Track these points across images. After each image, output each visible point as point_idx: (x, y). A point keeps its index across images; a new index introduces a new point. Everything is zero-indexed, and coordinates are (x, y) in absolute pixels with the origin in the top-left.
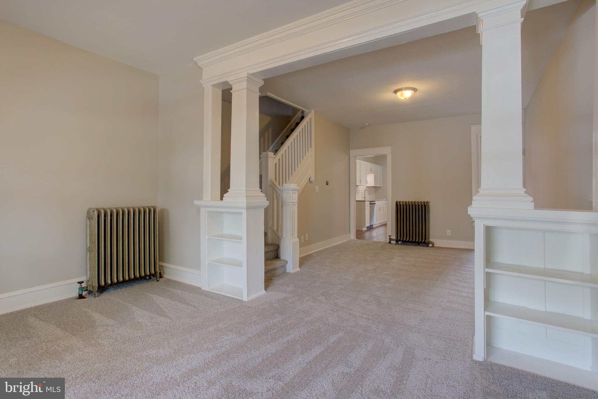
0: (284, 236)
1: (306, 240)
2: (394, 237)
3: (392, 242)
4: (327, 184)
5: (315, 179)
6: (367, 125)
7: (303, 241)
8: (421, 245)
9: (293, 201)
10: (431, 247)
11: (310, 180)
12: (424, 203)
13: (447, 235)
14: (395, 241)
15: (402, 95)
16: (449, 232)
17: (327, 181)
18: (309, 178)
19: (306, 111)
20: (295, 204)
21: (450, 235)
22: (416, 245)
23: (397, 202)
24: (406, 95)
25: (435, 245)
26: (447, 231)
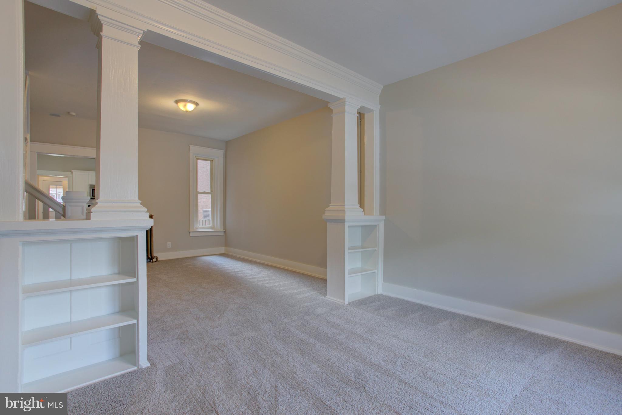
10: (155, 261)
13: (168, 247)
16: (169, 245)
21: (170, 247)
24: (190, 107)
25: (159, 260)
26: (168, 243)
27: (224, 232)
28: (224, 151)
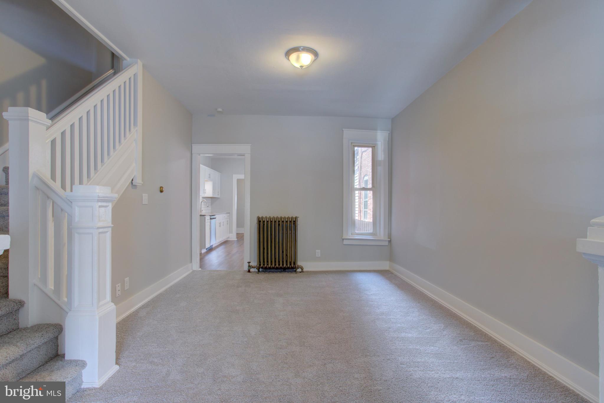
0: (76, 302)
1: (126, 289)
2: (254, 263)
3: (252, 270)
4: (161, 191)
5: (142, 181)
6: (220, 112)
7: (118, 293)
8: (286, 270)
9: (100, 224)
10: (300, 272)
11: (132, 183)
12: (292, 218)
13: (317, 256)
14: (256, 269)
15: (298, 58)
16: (318, 253)
17: (161, 187)
18: (131, 179)
19: (125, 59)
20: (105, 230)
21: (320, 255)
22: (281, 271)
23: (259, 218)
25: (304, 270)
26: (317, 251)
27: (389, 241)
28: (389, 132)
